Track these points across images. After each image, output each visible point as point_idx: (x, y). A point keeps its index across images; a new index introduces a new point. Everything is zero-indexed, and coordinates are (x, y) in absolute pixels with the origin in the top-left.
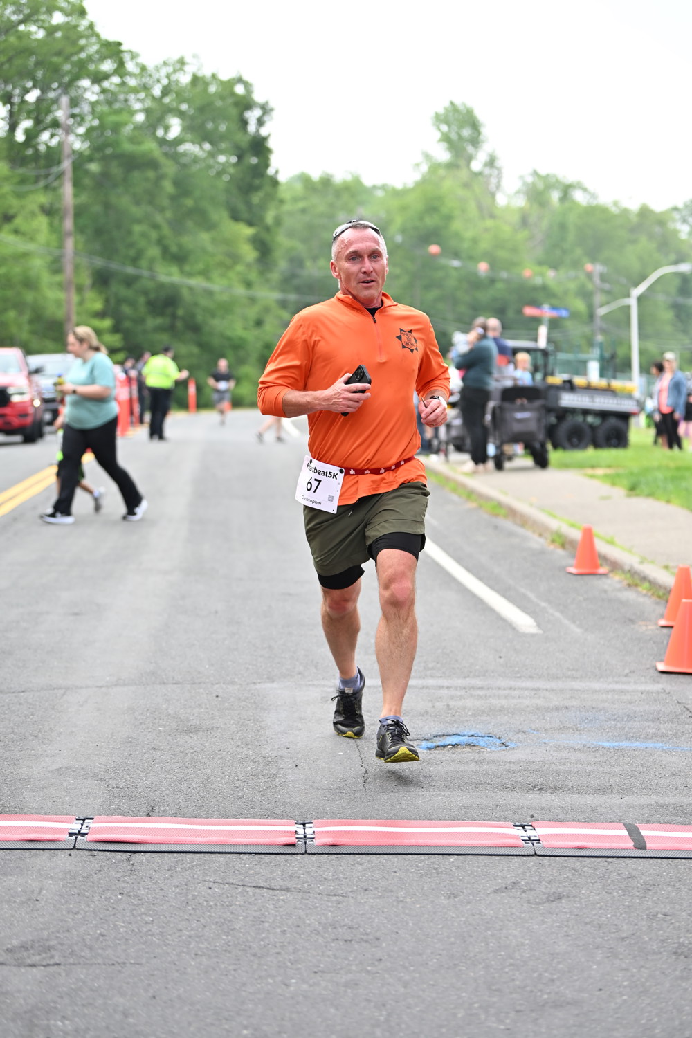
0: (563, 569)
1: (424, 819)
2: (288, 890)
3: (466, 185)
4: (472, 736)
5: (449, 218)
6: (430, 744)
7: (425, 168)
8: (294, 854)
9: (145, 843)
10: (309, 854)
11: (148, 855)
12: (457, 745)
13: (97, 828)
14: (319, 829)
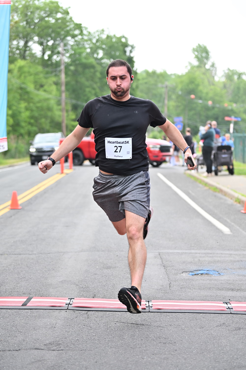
0: (239, 211)
1: (191, 300)
2: (143, 325)
3: (204, 74)
4: (208, 271)
5: (198, 85)
6: (193, 273)
7: (189, 68)
8: (145, 312)
9: (93, 308)
10: (151, 312)
11: (93, 312)
12: (203, 274)
13: (75, 302)
14: (154, 303)
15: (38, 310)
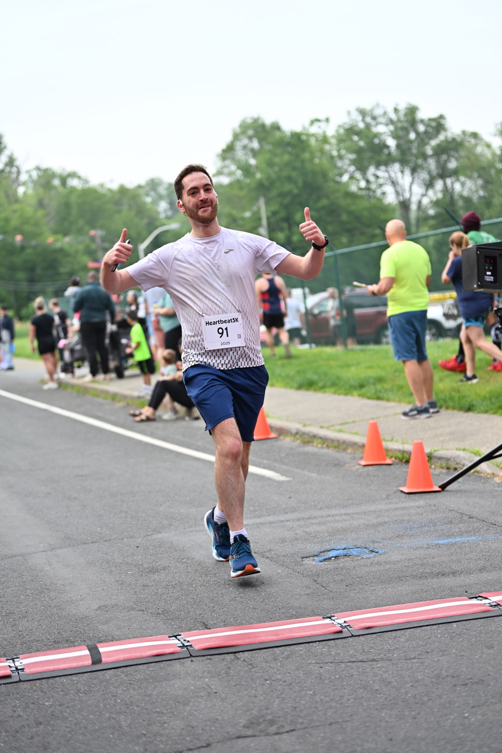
1: (399, 604)
2: (375, 660)
4: (345, 549)
6: (323, 558)
12: (338, 556)
13: (192, 641)
14: (346, 619)
15: (132, 667)
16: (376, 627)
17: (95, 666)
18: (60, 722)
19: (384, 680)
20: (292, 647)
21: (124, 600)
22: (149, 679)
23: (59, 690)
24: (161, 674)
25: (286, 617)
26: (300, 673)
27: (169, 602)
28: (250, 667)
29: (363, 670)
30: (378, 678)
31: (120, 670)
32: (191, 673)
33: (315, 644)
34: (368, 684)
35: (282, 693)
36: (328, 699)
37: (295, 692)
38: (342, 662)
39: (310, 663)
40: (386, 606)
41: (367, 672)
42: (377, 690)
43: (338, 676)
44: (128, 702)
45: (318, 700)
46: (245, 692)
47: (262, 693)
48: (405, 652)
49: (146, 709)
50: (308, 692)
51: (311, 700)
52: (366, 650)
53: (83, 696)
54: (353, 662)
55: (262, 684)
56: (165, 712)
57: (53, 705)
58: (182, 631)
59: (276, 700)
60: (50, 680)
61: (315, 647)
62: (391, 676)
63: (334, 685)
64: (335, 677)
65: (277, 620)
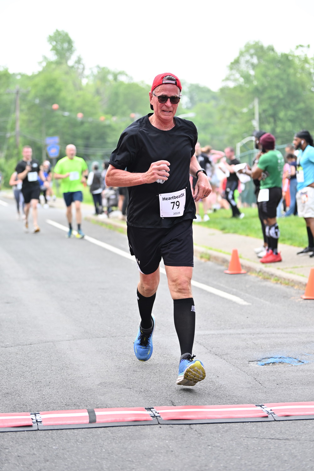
2: (288, 439)
6: (262, 363)
7: (44, 64)
10: (277, 421)
12: (275, 363)
13: (161, 413)
14: (272, 408)
15: (117, 427)
16: (292, 416)
17: (91, 424)
18: (61, 461)
19: (292, 454)
20: (231, 424)
21: (119, 380)
22: (127, 437)
23: (64, 439)
24: (136, 434)
25: (230, 402)
26: (233, 443)
27: (149, 384)
28: (199, 435)
29: (278, 445)
30: (288, 452)
31: (108, 428)
32: (157, 436)
33: (247, 424)
34: (280, 456)
35: (218, 456)
36: (250, 463)
37: (228, 456)
38: (264, 438)
39: (242, 437)
40: (302, 401)
41: (281, 447)
42: (286, 461)
43: (259, 448)
44: (110, 451)
45: (243, 463)
46: (192, 453)
47: (204, 454)
48: (310, 435)
49: (122, 458)
50: (237, 457)
51: (238, 463)
52: (283, 432)
53: (80, 445)
54: (272, 439)
55: (206, 449)
56: (135, 461)
57: (58, 448)
58: (156, 405)
59: (214, 461)
60: (59, 431)
61: (247, 425)
62: (297, 451)
63: (256, 454)
64: (258, 449)
65: (224, 404)
